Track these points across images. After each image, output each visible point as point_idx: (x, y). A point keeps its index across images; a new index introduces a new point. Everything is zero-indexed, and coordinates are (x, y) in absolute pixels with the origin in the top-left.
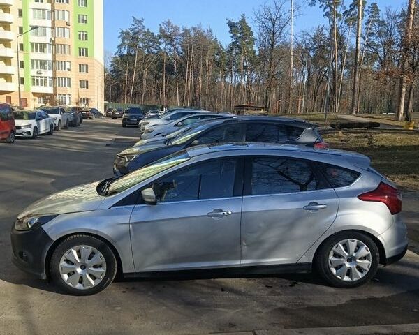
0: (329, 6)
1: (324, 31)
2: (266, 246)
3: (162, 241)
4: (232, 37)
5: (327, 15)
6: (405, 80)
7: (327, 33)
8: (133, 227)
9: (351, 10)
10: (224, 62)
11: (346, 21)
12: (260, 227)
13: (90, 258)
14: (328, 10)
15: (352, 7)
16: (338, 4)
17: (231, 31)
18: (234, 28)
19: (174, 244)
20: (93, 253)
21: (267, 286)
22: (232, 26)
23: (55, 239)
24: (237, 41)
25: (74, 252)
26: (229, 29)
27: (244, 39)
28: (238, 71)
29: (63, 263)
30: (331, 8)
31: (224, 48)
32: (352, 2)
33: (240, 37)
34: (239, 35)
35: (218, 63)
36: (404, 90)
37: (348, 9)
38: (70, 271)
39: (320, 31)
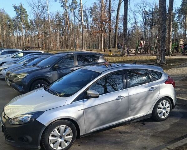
0: (63, 2)
1: (60, 13)
2: (137, 109)
3: (98, 115)
4: (16, 13)
5: (62, 6)
6: (103, 35)
7: (61, 14)
8: (85, 111)
9: (72, 5)
10: (12, 25)
11: (70, 10)
12: (135, 101)
13: (64, 132)
14: (62, 4)
15: (72, 4)
16: (67, 2)
17: (15, 10)
18: (16, 9)
19: (102, 116)
20: (66, 129)
21: (135, 127)
22: (16, 8)
23: (47, 125)
24: (19, 15)
25: (56, 130)
26: (14, 9)
27: (23, 15)
28: (20, 30)
29: (51, 138)
30: (64, 3)
31: (12, 18)
32: (72, 2)
33: (20, 14)
34: (20, 12)
35: (9, 25)
36: (102, 39)
37: (71, 4)
38: (54, 141)
39: (58, 13)
